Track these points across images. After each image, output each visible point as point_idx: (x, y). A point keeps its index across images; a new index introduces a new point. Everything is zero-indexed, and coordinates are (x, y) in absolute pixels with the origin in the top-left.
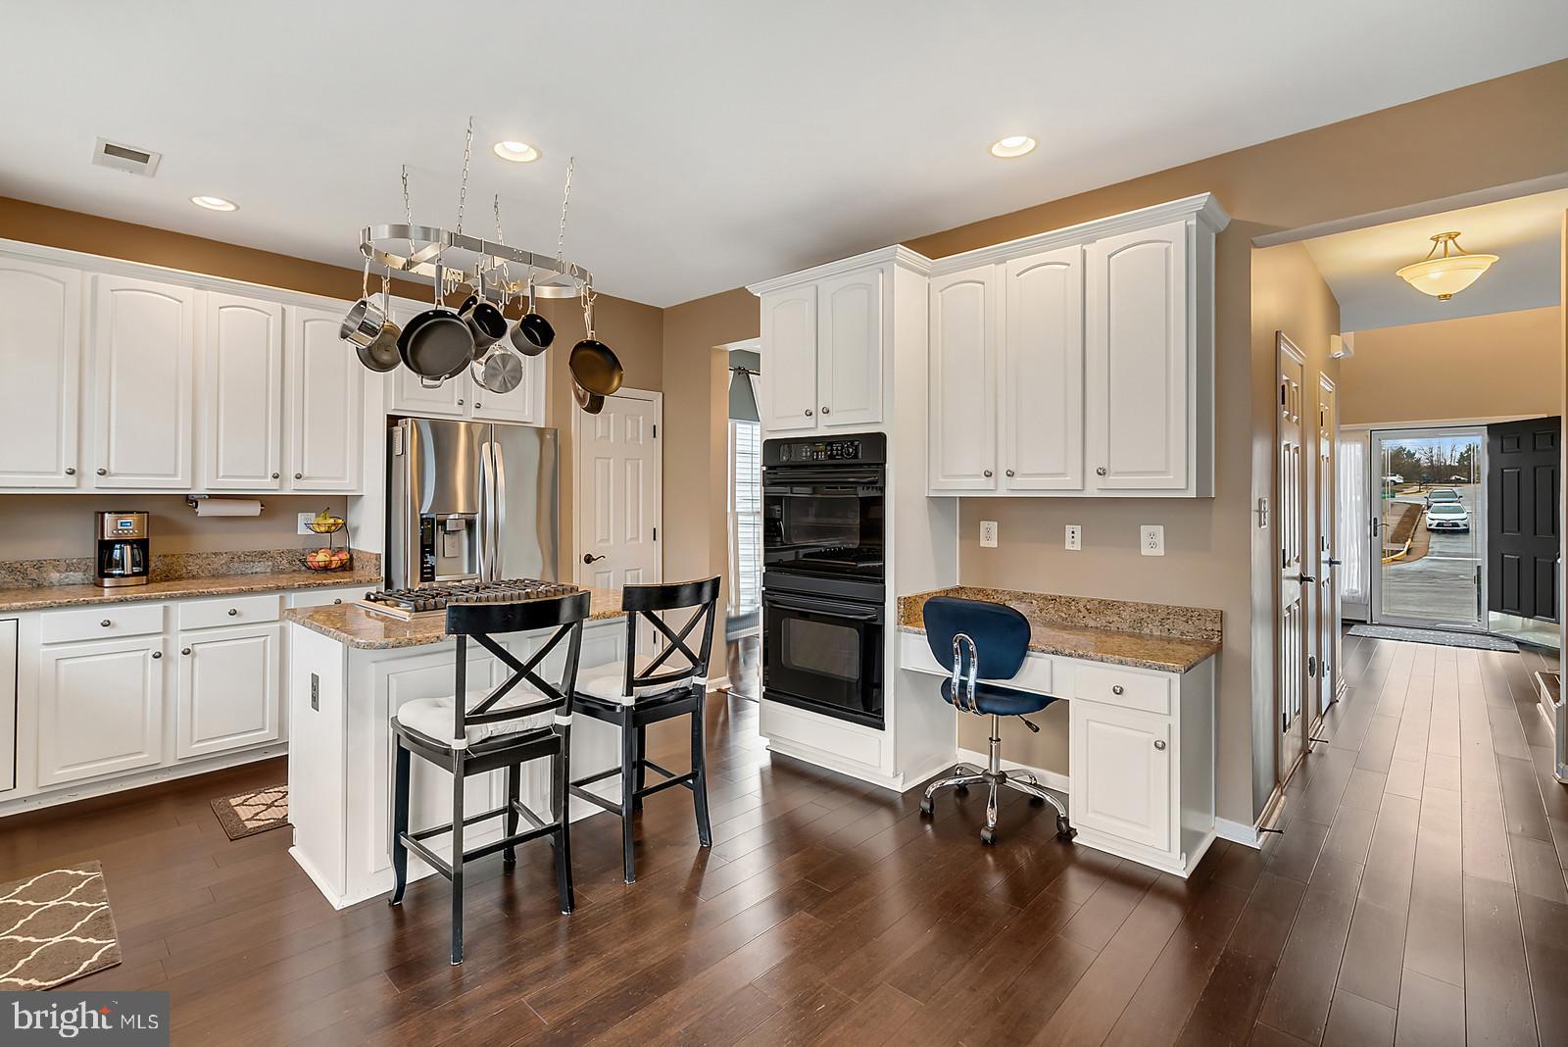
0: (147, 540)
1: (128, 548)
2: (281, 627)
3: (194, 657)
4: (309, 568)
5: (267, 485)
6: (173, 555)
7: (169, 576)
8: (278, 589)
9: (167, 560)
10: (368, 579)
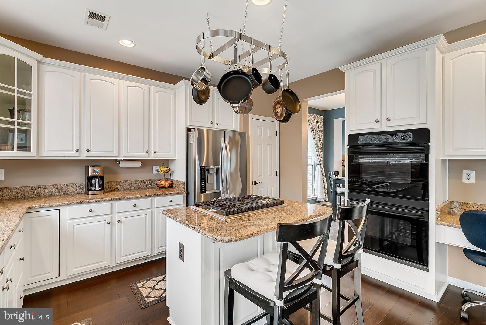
0: (104, 176)
1: (97, 180)
2: (151, 211)
3: (122, 223)
4: (158, 187)
5: (143, 155)
6: (112, 182)
7: (111, 190)
8: (151, 196)
9: (110, 184)
10: (181, 192)
